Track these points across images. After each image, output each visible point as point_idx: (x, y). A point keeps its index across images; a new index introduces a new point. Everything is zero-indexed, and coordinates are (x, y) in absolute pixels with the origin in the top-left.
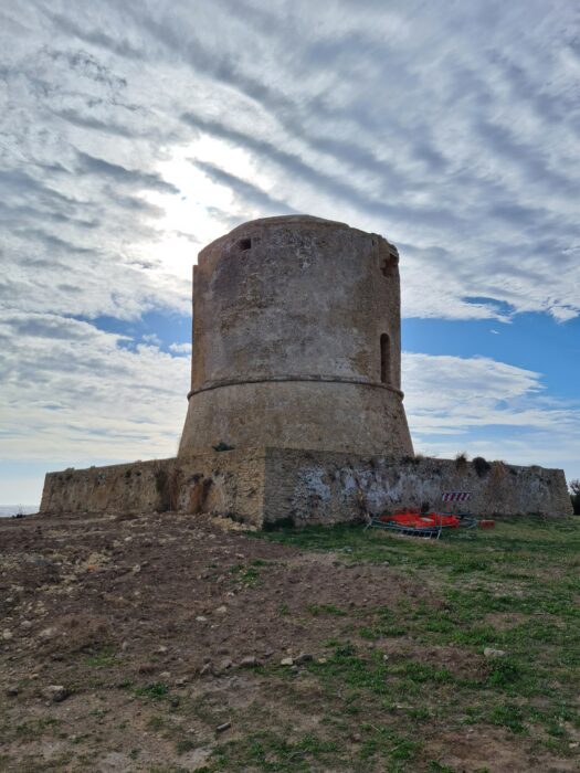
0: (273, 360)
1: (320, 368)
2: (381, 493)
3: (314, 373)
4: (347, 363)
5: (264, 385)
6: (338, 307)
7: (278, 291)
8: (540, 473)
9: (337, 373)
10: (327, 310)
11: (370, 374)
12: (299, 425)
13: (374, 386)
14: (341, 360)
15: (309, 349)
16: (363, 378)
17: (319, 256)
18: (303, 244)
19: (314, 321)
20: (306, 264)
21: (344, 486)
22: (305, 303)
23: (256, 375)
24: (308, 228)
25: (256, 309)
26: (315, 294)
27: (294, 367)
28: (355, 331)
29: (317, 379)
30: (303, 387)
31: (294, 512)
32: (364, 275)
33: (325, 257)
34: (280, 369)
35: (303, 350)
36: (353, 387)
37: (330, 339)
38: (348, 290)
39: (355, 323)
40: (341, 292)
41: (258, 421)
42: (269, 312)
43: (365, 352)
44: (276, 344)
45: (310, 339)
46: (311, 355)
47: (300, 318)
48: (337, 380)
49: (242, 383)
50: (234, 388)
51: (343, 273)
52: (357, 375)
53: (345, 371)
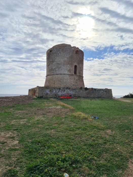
0: (54, 71)
1: (62, 72)
2: (61, 93)
3: (60, 73)
4: (67, 71)
5: (53, 75)
6: (65, 61)
7: (55, 59)
8: (103, 90)
9: (65, 73)
10: (63, 62)
11: (72, 73)
12: (57, 82)
13: (72, 75)
14: (65, 71)
15: (60, 69)
16: (70, 74)
17: (62, 52)
18: (59, 50)
19: (61, 64)
20: (60, 54)
21: (53, 92)
22: (59, 61)
23: (52, 74)
24: (60, 47)
25: (52, 63)
26: (61, 60)
27: (58, 72)
28: (69, 65)
29: (61, 74)
30: (58, 76)
31: (43, 96)
32: (71, 55)
33: (63, 52)
34: (55, 73)
35: (59, 69)
36: (68, 75)
37: (64, 67)
38: (67, 58)
39: (69, 64)
40: (66, 59)
41: (52, 82)
42: (54, 63)
43: (71, 69)
44: (55, 68)
45: (60, 67)
46: (60, 70)
47: (59, 64)
48: (64, 74)
49: (50, 75)
50: (49, 76)
51: (66, 55)
52: (69, 73)
53: (66, 73)
